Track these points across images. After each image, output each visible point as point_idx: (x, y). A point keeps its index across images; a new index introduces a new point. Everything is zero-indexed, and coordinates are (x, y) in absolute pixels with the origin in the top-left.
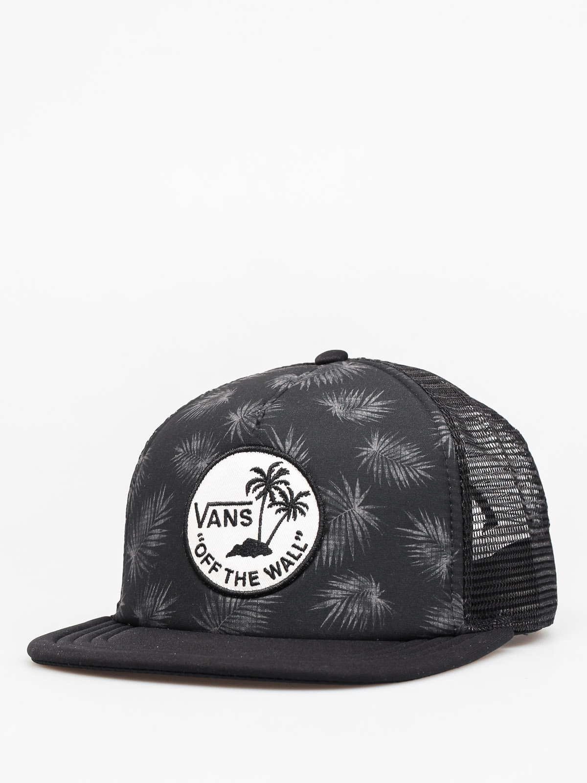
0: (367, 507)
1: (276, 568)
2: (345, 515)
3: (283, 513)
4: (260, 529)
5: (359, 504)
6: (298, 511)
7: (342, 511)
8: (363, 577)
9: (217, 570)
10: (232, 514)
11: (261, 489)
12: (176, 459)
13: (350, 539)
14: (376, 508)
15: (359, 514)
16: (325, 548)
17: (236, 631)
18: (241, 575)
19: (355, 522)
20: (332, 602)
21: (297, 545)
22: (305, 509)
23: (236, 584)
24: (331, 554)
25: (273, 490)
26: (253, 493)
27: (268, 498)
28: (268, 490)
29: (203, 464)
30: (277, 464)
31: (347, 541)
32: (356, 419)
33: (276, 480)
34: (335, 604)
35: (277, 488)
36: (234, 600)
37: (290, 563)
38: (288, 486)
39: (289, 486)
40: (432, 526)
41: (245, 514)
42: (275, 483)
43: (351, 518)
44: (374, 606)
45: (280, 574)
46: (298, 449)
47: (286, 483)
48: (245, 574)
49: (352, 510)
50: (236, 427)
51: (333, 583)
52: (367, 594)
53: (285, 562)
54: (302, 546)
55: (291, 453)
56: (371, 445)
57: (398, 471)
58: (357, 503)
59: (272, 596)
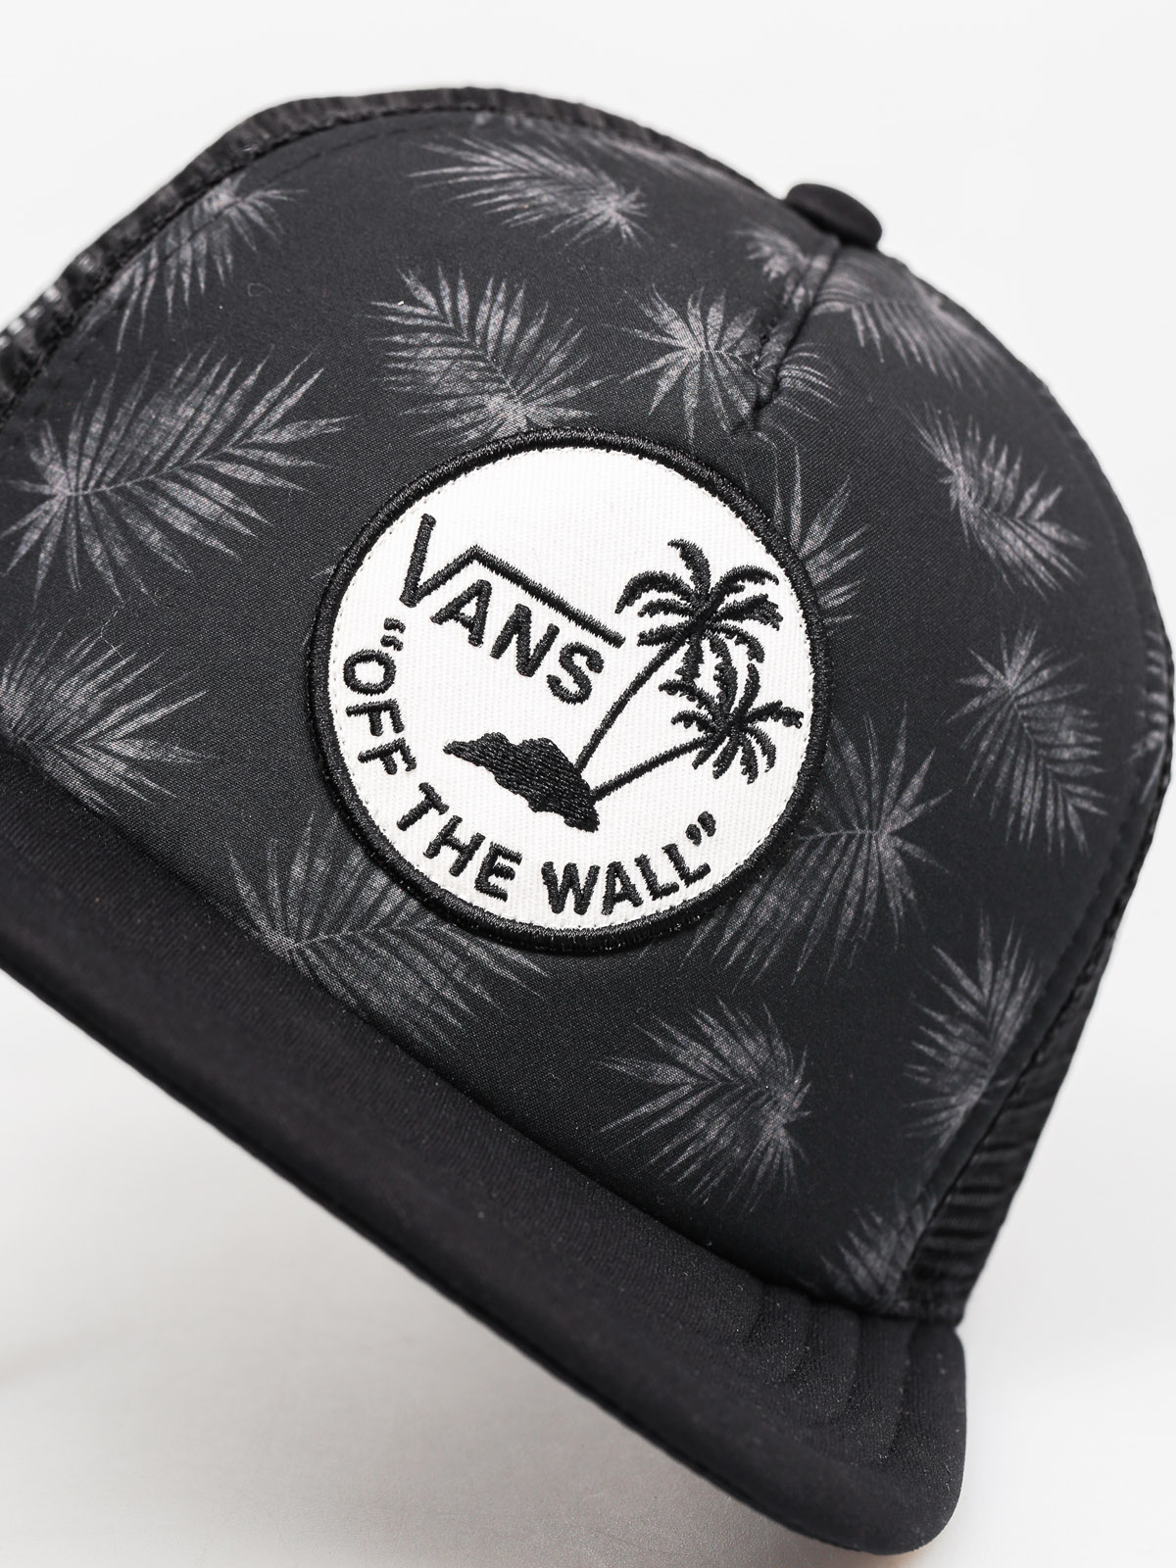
0: (909, 847)
1: (582, 882)
2: (850, 838)
3: (694, 733)
4: (598, 736)
5: (896, 827)
6: (739, 754)
7: (848, 826)
8: (785, 1046)
9: (391, 769)
10: (537, 635)
11: (673, 620)
12: (396, 313)
13: (820, 916)
14: (927, 862)
15: (879, 858)
16: (746, 906)
17: (353, 991)
18: (463, 835)
19: (859, 875)
20: (673, 1075)
21: (681, 851)
22: (762, 761)
23: (433, 851)
24: (751, 933)
25: (705, 644)
26: (641, 615)
27: (677, 661)
28: (689, 634)
29: (510, 413)
30: (757, 575)
31: (810, 918)
32: (999, 558)
33: (731, 623)
34: (674, 1086)
35: (719, 648)
36: (397, 894)
37: (630, 895)
38: (754, 661)
39: (758, 666)
40: (1007, 985)
41: (580, 660)
42: (723, 630)
43: (856, 857)
44: (763, 1143)
45: (581, 908)
46: (838, 566)
47: (756, 652)
48: (478, 840)
49: (870, 837)
50: (684, 373)
51: (705, 1021)
52: (767, 1101)
53: (618, 880)
54: (692, 866)
55: (811, 567)
56: (1006, 665)
57: (1030, 782)
58: (894, 821)
59: (517, 957)
